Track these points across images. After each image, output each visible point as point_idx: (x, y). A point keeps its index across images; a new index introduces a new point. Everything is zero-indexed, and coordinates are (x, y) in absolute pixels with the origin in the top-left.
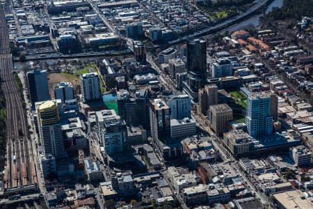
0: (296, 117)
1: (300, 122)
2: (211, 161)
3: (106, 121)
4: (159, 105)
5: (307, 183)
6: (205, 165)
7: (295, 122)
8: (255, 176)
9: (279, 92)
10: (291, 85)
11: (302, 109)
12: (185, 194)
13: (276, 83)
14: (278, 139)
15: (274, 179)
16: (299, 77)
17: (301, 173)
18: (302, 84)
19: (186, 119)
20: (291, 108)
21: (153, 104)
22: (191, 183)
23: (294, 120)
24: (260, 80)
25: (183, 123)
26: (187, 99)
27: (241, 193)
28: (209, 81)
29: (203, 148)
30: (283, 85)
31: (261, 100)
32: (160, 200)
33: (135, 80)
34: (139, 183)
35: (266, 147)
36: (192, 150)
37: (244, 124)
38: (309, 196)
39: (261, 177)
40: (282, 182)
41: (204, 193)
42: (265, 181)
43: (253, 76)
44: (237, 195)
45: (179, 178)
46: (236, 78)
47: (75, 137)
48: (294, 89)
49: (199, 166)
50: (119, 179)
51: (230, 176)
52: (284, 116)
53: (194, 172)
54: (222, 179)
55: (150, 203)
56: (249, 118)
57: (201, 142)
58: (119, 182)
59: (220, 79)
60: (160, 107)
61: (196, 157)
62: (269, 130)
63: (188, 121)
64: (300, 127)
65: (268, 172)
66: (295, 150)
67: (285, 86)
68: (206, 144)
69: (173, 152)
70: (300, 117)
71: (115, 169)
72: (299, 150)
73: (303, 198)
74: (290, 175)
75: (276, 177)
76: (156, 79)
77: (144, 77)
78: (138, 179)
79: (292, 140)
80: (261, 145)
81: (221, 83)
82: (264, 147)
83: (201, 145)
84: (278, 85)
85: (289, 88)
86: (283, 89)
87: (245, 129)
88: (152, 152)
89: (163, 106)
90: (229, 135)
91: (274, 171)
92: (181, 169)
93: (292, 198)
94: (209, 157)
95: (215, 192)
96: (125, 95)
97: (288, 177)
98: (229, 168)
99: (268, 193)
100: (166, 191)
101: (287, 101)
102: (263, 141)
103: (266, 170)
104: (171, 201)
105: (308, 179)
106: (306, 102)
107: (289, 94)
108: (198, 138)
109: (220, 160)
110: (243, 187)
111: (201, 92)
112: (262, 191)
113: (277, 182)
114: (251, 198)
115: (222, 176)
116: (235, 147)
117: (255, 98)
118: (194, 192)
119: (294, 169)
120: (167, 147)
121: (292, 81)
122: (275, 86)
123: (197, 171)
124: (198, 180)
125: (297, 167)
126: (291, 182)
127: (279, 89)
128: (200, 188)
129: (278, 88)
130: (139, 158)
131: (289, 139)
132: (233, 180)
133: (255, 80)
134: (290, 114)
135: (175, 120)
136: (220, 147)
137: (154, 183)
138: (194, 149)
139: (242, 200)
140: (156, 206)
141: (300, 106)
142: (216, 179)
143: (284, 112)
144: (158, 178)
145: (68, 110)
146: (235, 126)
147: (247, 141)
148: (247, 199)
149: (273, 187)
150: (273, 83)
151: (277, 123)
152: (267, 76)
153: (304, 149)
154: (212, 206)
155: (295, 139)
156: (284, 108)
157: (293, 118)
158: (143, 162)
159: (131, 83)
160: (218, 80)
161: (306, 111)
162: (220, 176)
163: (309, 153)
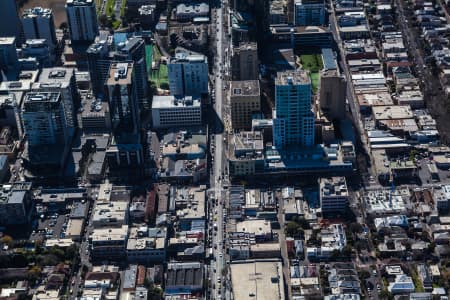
0: (384, 116)
1: (384, 128)
4: (117, 75)
5: (309, 250)
7: (379, 126)
8: (232, 223)
9: (390, 63)
10: (417, 52)
11: (403, 103)
12: (90, 240)
13: (392, 46)
14: (316, 157)
15: (260, 233)
17: (317, 227)
18: (436, 53)
19: (187, 98)
20: (386, 97)
21: (111, 71)
22: (115, 220)
23: (377, 121)
25: (180, 105)
26: (200, 65)
27: (187, 250)
28: (274, 31)
29: (184, 157)
30: (402, 51)
31: (294, 87)
32: (51, 242)
33: (174, 13)
34: (44, 204)
35: (288, 170)
39: (241, 227)
42: (245, 235)
44: (179, 254)
45: (103, 207)
46: (321, 31)
47: (5, 106)
49: (152, 189)
51: (192, 215)
53: (141, 198)
55: (35, 245)
57: (188, 144)
59: (292, 30)
60: (117, 79)
61: (163, 171)
62: (309, 139)
63: (189, 103)
65: (261, 217)
66: (322, 185)
67: (404, 55)
68: (194, 149)
69: (134, 158)
70: (390, 119)
73: (275, 280)
75: (266, 230)
77: (191, 9)
79: (340, 162)
80: (282, 165)
81: (293, 38)
82: (284, 169)
83: (184, 151)
84: (393, 50)
85: (410, 58)
86: (398, 59)
88: (103, 150)
89: (125, 77)
91: (270, 218)
92: (123, 190)
93: (257, 277)
94: (183, 174)
95: (141, 244)
97: (290, 232)
98: (200, 201)
100: (74, 227)
101: (391, 83)
102: (289, 156)
103: (258, 214)
104: (64, 248)
105: (318, 243)
106: (421, 88)
107: (402, 70)
108: (187, 137)
109: (203, 180)
110: (196, 240)
113: (260, 239)
114: (196, 264)
115: (182, 213)
116: (231, 162)
117: (283, 83)
120: (116, 150)
122: (388, 51)
123: (145, 197)
125: (318, 215)
126: (287, 243)
127: (391, 59)
128: (119, 233)
129: (390, 55)
130: (77, 157)
131: (335, 159)
132: (193, 223)
133: (364, 36)
134: (376, 110)
137: (69, 207)
138: (170, 156)
140: (39, 251)
142: (163, 218)
143: (370, 103)
144: (79, 200)
145: (27, 56)
146: (256, 123)
147: (253, 157)
148: (186, 265)
149: (246, 249)
150: (386, 46)
151: (327, 128)
152: (386, 30)
153: (340, 184)
154: (124, 267)
155: (345, 160)
156: (375, 97)
157: (378, 117)
158: (77, 168)
159: (165, 18)
160: (289, 31)
161: (408, 107)
162: (179, 213)
163: (343, 194)
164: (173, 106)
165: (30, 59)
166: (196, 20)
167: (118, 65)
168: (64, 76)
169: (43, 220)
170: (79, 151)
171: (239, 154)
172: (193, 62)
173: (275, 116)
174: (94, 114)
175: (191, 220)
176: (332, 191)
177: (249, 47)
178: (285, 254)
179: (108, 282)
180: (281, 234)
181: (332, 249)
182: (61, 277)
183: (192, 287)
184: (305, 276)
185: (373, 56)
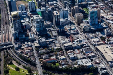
0: (107, 17)
1: (109, 20)
2: (74, 34)
3: (36, 19)
4: (56, 13)
5: (109, 42)
6: (72, 35)
7: (107, 19)
8: (90, 40)
9: (102, 8)
10: (106, 6)
11: (109, 15)
12: (64, 46)
15: (97, 41)
16: (110, 2)
17: (107, 38)
18: (110, 5)
19: (66, 18)
20: (106, 14)
22: (67, 42)
23: (106, 19)
24: (95, 4)
25: (65, 20)
26: (67, 11)
27: (85, 45)
28: (76, 4)
29: (72, 29)
30: (103, 5)
31: (94, 11)
32: (55, 48)
33: (49, 4)
34: (48, 42)
36: (68, 30)
37: (87, 20)
38: (110, 47)
39: (92, 40)
40: (100, 42)
41: (71, 45)
42: (94, 41)
43: (92, 2)
44: (83, 46)
45: (62, 40)
46: (86, 3)
47: (26, 25)
48: (107, 7)
49: (70, 36)
50: (40, 40)
51: (81, 39)
52: (103, 17)
53: (68, 38)
54: (78, 40)
55: (52, 49)
56: (89, 18)
57: (71, 27)
58: (41, 41)
59: (80, 3)
60: (56, 14)
61: (69, 33)
62: (97, 23)
63: (67, 19)
66: (105, 30)
67: (104, 6)
68: (73, 28)
69: (61, 31)
70: (109, 18)
71: (40, 37)
72: (107, 30)
73: (107, 47)
74: (103, 39)
75: (98, 40)
76: (56, 3)
77: (52, 3)
78: (48, 40)
79: (105, 26)
80: (93, 28)
81: (80, 5)
82: (94, 29)
83: (71, 28)
84: (101, 6)
85: (105, 7)
86: (103, 7)
87: (88, 22)
88: (53, 30)
89: (58, 14)
90: (82, 25)
91: (97, 38)
92: (63, 37)
93: (103, 47)
94: (74, 33)
95: (75, 45)
96: (44, 9)
97: (102, 40)
98: (81, 37)
99: (95, 46)
100: (58, 45)
101: (104, 12)
103: (94, 37)
104: (59, 48)
105: (110, 41)
106: (111, 12)
107: (105, 9)
108: (70, 26)
109: (78, 33)
110: (86, 43)
111: (72, 8)
112: (92, 45)
113: (98, 42)
114: (88, 47)
115: (78, 39)
116: (84, 29)
117: (92, 11)
118: (68, 45)
119: (105, 37)
121: (107, 4)
122: (100, 6)
123: (69, 37)
124: (70, 41)
125: (106, 36)
126: (103, 42)
127: (102, 7)
128: (70, 44)
129: (101, 7)
130: (48, 32)
132: (82, 41)
133: (93, 4)
134: (105, 17)
135: (62, 19)
136: (78, 29)
137: (53, 42)
138: (69, 30)
139: (85, 48)
140: (54, 50)
141: (109, 14)
142: (76, 41)
143: (103, 16)
144: (55, 40)
145: (23, 15)
146: (84, 21)
147: (88, 27)
148: (86, 48)
149: (97, 43)
150: (100, 5)
151: (100, 20)
152: (97, 2)
153: (109, 29)
154: (74, 50)
155: (106, 26)
156: (103, 14)
157: (106, 18)
158: (50, 34)
161: (111, 15)
163: (111, 31)
164: (64, 20)
165: (24, 15)
166: (54, 4)
167: (55, 12)
168: (38, 17)
169: (49, 45)
171: (85, 27)
172: (65, 11)
173: (90, 19)
174: (47, 24)
175: (82, 40)
176: (108, 31)
177: (76, 6)
178: (104, 44)
179: (73, 53)
182: (63, 53)
183: (91, 51)
184: (111, 46)
185: (98, 7)
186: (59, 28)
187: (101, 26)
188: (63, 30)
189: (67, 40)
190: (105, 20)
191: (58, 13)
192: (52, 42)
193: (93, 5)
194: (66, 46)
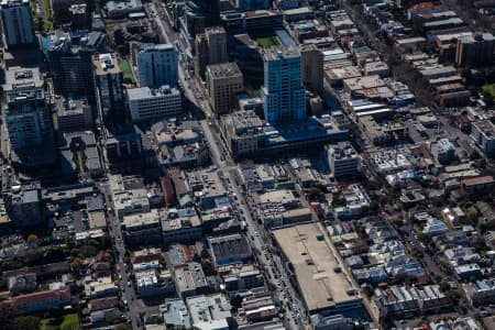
0: (358, 86)
1: (362, 97)
2: (189, 166)
4: (104, 65)
5: (340, 209)
6: (174, 173)
7: (355, 96)
8: (255, 195)
9: (343, 40)
10: (365, 27)
11: (371, 74)
12: (123, 227)
13: (341, 23)
14: (312, 128)
15: (285, 201)
16: (384, 13)
17: (336, 190)
18: (384, 26)
19: (165, 87)
20: (354, 70)
21: (95, 63)
22: (139, 207)
23: (353, 92)
25: (159, 95)
26: (171, 53)
27: (221, 225)
28: (224, 17)
29: (181, 142)
30: (352, 27)
31: (285, 60)
32: (81, 236)
33: (106, 10)
34: (55, 203)
35: (290, 142)
36: (161, 145)
37: (258, 101)
38: (336, 233)
39: (264, 198)
40: (300, 207)
41: (155, 225)
42: (269, 205)
43: (305, 10)
44: (215, 230)
45: (122, 196)
46: (271, 14)
48: (370, 33)
49: (163, 175)
51: (213, 193)
52: (339, 84)
53: (154, 185)
54: (198, 199)
55: (62, 241)
56: (265, 90)
57: (181, 131)
58: (14, 202)
59: (243, 15)
60: (105, 70)
61: (165, 158)
62: (301, 112)
63: (167, 92)
64: (358, 106)
65: (280, 188)
66: (331, 150)
67: (355, 30)
68: (188, 134)
70: (364, 88)
71: (21, 176)
72: (337, 151)
73: (321, 238)
74: (315, 192)
75: (288, 197)
78: (55, 196)
79: (336, 130)
80: (282, 139)
81: (244, 23)
82: (285, 143)
83: (178, 136)
84: (343, 27)
85: (361, 33)
86: (351, 35)
87: (259, 111)
88: (94, 146)
89: (113, 67)
90: (229, 120)
91: (291, 187)
92: (131, 179)
93: (302, 238)
94: (188, 159)
95: (176, 224)
96: (62, 41)
97: (311, 198)
98: (218, 180)
99: (270, 225)
100: (97, 219)
101: (352, 58)
102: (286, 131)
103: (276, 185)
104: (97, 239)
105: (343, 203)
106: (382, 60)
107: (358, 45)
108: (177, 124)
109: (207, 161)
110: (227, 215)
111: (199, 39)
112: (260, 222)
113: (289, 206)
114: (237, 236)
115: (201, 193)
116: (234, 143)
117: (274, 58)
118: (140, 224)
119: (325, 182)
120: (114, 141)
121: (369, 20)
122: (338, 28)
123: (159, 182)
124: (156, 200)
125: (332, 180)
126: (314, 207)
127: (343, 36)
128: (151, 217)
129: (341, 32)
130: (68, 155)
131: (331, 128)
132: (216, 201)
134: (348, 82)
137: (82, 202)
138: (167, 144)
139: (218, 240)
140: (71, 245)
141: (369, 67)
142: (185, 200)
143: (340, 76)
144: (90, 194)
146: (244, 102)
147: (254, 133)
148: (227, 238)
149: (280, 216)
150: (336, 23)
151: (315, 100)
152: (329, 10)
153: (347, 148)
154: (166, 248)
155: (340, 128)
156: (342, 71)
157: (352, 88)
158: (74, 166)
159: (98, 16)
160: (240, 16)
161: (377, 77)
162: (196, 194)
163: (353, 156)
164: (151, 96)
166: (132, 15)
167: (101, 56)
168: (31, 77)
169: (58, 218)
170: (67, 149)
171: (239, 132)
172: (162, 51)
173: (267, 93)
174: (70, 112)
175: (214, 198)
176: (343, 155)
177: (217, 31)
178: (315, 217)
179: (157, 262)
180: (303, 200)
181: (359, 206)
182: (107, 264)
183: (243, 256)
184: (344, 232)
185: (325, 34)
186: (116, 135)
187: (317, 130)
188: (134, 148)
189: (142, 195)
190: (345, 97)
191: (114, 62)
192: (74, 205)
193: (308, 25)
194: (132, 225)
